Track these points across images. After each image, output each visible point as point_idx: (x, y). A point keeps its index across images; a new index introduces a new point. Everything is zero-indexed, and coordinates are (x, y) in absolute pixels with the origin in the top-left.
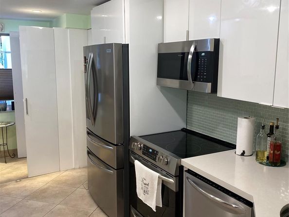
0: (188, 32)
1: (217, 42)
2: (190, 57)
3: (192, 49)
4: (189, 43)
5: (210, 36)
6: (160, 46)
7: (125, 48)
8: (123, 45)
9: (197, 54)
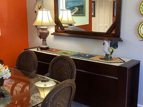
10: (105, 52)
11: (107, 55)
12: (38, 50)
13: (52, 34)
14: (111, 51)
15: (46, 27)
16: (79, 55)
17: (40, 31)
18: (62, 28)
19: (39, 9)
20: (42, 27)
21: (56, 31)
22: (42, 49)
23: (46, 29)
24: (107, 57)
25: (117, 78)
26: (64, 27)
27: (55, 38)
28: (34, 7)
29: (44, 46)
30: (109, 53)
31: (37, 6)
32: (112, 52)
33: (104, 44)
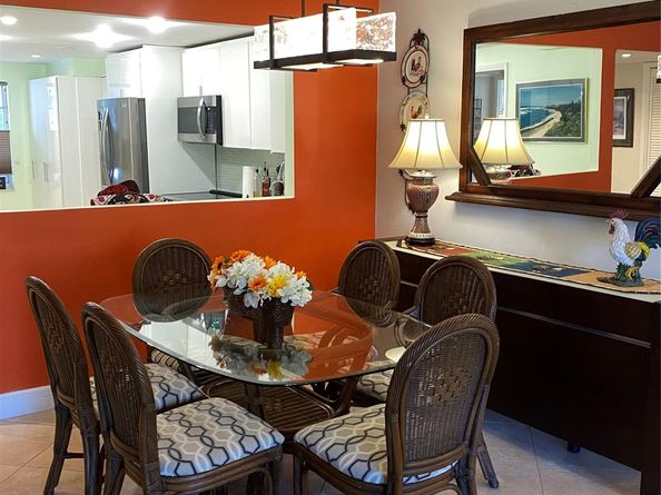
0: (201, 88)
1: (219, 98)
2: (199, 110)
3: (201, 103)
4: (198, 98)
5: (215, 93)
6: (180, 100)
7: (142, 102)
8: (139, 100)
9: (205, 108)
10: (615, 257)
11: (622, 268)
12: (399, 245)
13: (447, 198)
14: (637, 254)
15: (428, 175)
16: (531, 266)
17: (410, 186)
18: (485, 178)
19: (415, 117)
20: (418, 174)
21: (464, 187)
22: (412, 242)
23: (430, 181)
24: (622, 275)
25: (647, 345)
26: (488, 176)
27: (458, 211)
28: (400, 113)
29: (420, 236)
30: (630, 263)
31: (407, 109)
32: (642, 258)
33: (612, 230)
